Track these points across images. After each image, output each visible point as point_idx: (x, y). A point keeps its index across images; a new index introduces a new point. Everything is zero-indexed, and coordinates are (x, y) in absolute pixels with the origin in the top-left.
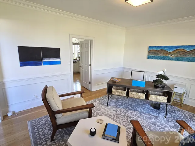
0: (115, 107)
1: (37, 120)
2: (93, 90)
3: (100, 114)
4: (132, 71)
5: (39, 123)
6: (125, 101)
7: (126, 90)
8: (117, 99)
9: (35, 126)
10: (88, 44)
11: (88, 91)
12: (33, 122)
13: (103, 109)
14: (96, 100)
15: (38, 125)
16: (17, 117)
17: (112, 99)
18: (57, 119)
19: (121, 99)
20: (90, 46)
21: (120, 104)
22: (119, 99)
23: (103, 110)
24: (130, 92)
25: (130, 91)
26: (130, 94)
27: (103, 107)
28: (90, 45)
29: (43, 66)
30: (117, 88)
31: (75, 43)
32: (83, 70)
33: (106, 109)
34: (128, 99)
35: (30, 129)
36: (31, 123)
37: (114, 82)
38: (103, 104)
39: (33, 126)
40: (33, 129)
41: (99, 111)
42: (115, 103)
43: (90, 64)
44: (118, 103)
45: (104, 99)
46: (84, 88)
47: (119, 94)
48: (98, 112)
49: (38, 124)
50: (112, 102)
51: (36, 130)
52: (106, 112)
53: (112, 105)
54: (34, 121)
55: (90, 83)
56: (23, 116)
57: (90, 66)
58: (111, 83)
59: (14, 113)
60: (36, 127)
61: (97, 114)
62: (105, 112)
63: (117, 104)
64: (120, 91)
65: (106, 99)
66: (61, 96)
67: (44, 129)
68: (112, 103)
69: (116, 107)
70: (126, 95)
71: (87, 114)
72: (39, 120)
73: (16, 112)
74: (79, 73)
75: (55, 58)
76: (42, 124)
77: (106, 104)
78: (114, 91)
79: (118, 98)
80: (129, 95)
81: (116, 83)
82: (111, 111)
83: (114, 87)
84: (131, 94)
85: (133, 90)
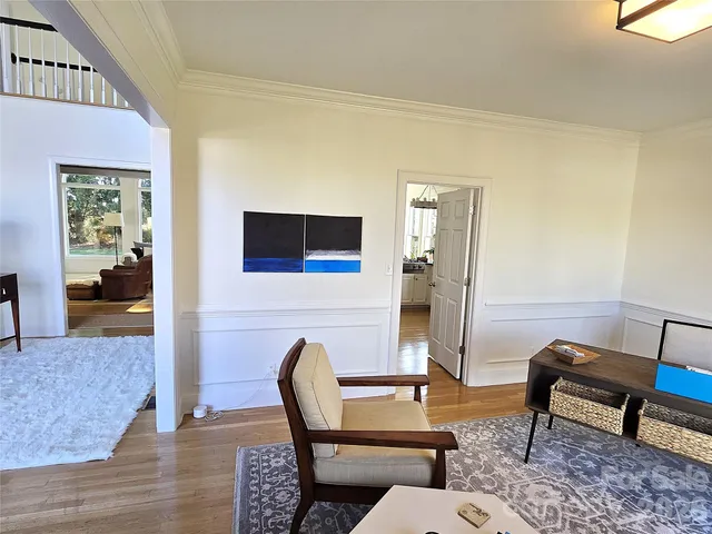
0: (563, 473)
1: (264, 450)
2: (473, 381)
3: (488, 487)
4: (666, 322)
5: (268, 461)
6: (619, 458)
7: (624, 408)
8: (580, 439)
9: (254, 469)
10: (465, 202)
11: (452, 382)
12: (252, 455)
13: (506, 467)
14: (477, 425)
15: (264, 468)
16: (215, 428)
17: (555, 434)
18: (318, 462)
19: (598, 446)
20: (471, 211)
21: (591, 464)
22: (590, 444)
23: (504, 472)
24: (643, 420)
25: (642, 412)
26: (641, 427)
27: (505, 459)
28: (471, 209)
29: (303, 274)
30: (578, 387)
31: (422, 200)
32: (440, 301)
33: (518, 471)
34: (638, 451)
35: (240, 474)
36: (248, 455)
37: (565, 359)
38: (508, 449)
39: (248, 467)
40: (247, 477)
41: (484, 472)
42: (567, 457)
43: (469, 280)
44: (583, 458)
45: (516, 428)
46: (439, 369)
47: (583, 418)
48: (481, 477)
49: (265, 464)
50: (550, 448)
51: (255, 485)
52: (518, 487)
53: (549, 461)
54: (254, 452)
55: (462, 350)
56: (231, 426)
57: (468, 284)
58: (547, 361)
59: (209, 411)
60: (258, 472)
61: (477, 485)
62: (511, 486)
63: (574, 463)
64: (591, 403)
65: (524, 430)
66: (343, 382)
67: (279, 486)
68: (550, 452)
69: (571, 474)
70: (619, 431)
71: (425, 472)
72: (268, 451)
73: (215, 409)
74: (426, 309)
75: (343, 252)
76: (277, 468)
77: (519, 453)
78: (559, 400)
79: (587, 438)
80: (639, 433)
81: (570, 365)
82: (542, 488)
83: (561, 382)
84: (649, 429)
85: (664, 410)
